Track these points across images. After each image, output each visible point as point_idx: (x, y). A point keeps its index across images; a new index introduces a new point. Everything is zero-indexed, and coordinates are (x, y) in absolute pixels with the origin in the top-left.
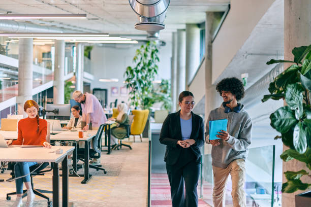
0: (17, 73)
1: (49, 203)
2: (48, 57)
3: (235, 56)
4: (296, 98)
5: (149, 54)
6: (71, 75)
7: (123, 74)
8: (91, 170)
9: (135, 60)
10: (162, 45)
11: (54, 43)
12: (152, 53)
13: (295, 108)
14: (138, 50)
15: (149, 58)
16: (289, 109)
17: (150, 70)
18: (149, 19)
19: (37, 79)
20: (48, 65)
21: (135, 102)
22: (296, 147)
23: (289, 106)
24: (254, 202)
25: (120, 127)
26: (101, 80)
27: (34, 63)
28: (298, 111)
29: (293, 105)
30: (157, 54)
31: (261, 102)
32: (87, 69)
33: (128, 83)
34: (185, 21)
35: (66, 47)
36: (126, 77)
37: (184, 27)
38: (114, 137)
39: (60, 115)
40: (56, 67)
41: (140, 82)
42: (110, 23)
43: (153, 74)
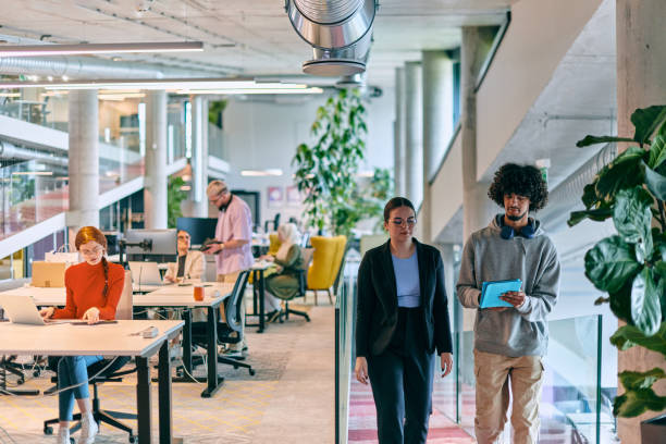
0: (65, 161)
1: (132, 440)
2: (132, 126)
3: (522, 121)
4: (637, 218)
5: (345, 117)
6: (182, 163)
7: (290, 161)
8: (221, 369)
9: (314, 129)
10: (375, 95)
11: (143, 95)
12: (352, 115)
13: (636, 240)
14: (322, 109)
15: (345, 125)
16: (621, 241)
17: (347, 151)
18: (333, 52)
19: (109, 174)
20: (132, 143)
21: (316, 220)
22: (637, 322)
23: (621, 235)
24: (575, 432)
25: (283, 274)
26: (245, 173)
27: (102, 139)
28: (642, 246)
29: (630, 234)
30: (362, 116)
31: (567, 226)
32: (215, 149)
33: (300, 179)
34: (420, 46)
35: (169, 103)
36: (297, 167)
37: (418, 57)
38: (272, 297)
39: (154, 252)
40: (149, 148)
41: (327, 177)
42: (260, 51)
43: (354, 158)
